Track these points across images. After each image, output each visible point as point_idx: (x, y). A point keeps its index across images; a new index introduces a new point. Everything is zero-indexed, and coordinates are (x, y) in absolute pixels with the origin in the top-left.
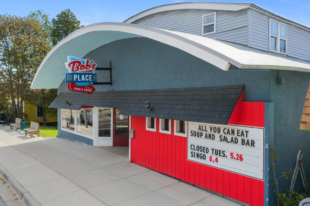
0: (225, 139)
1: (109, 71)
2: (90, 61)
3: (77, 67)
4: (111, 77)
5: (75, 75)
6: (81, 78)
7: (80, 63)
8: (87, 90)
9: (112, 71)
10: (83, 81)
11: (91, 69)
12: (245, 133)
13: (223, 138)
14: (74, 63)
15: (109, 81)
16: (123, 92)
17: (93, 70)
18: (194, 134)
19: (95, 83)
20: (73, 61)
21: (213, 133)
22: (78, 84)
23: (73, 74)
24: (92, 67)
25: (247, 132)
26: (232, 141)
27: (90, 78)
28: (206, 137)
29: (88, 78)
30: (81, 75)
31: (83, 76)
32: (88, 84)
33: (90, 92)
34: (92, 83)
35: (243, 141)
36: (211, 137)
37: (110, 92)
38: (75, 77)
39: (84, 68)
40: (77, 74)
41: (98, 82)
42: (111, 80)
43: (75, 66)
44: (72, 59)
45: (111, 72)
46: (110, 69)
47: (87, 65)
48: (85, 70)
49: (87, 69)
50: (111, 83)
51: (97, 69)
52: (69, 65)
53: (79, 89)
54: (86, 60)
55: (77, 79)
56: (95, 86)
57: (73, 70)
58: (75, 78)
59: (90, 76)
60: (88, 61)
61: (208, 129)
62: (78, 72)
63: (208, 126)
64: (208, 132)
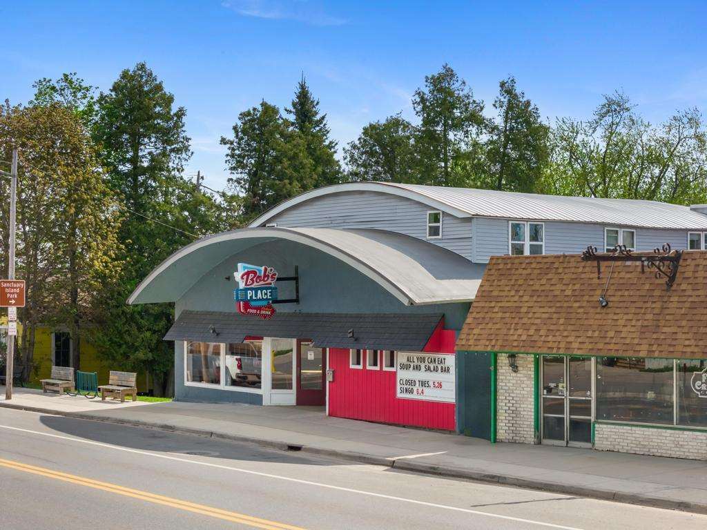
0: (429, 369)
1: (295, 281)
2: (269, 269)
3: (252, 279)
4: (297, 292)
5: (248, 292)
6: (256, 296)
7: (254, 273)
8: (264, 312)
9: (299, 281)
10: (260, 300)
11: (269, 281)
12: (443, 361)
13: (427, 368)
14: (248, 274)
15: (294, 298)
16: (317, 315)
17: (272, 282)
18: (403, 367)
19: (276, 301)
20: (246, 270)
21: (419, 363)
22: (253, 304)
23: (246, 290)
24: (272, 277)
25: (444, 359)
26: (434, 370)
27: (269, 294)
28: (414, 369)
29: (266, 294)
30: (256, 290)
31: (259, 291)
32: (265, 303)
33: (269, 315)
34: (271, 302)
35: (442, 368)
36: (417, 368)
37: (294, 315)
38: (250, 293)
39: (260, 281)
40: (251, 289)
41: (279, 299)
42: (298, 296)
43: (250, 278)
44: (245, 268)
45: (297, 283)
46: (296, 279)
47: (265, 276)
48: (262, 282)
49: (264, 280)
50: (297, 301)
51: (279, 279)
52: (242, 278)
53: (255, 311)
54: (263, 267)
55: (251, 297)
56: (275, 306)
57: (246, 284)
58: (249, 295)
59: (268, 291)
60: (266, 270)
61: (415, 360)
62: (252, 286)
63: (415, 355)
64: (416, 363)
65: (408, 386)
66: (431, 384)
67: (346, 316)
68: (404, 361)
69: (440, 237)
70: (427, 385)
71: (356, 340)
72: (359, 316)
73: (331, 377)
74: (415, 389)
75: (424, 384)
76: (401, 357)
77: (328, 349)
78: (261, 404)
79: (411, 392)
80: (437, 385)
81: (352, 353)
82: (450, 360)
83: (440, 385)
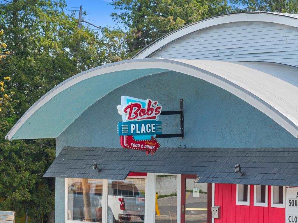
1: (179, 116)
2: (153, 102)
3: (136, 113)
4: (182, 125)
7: (138, 106)
15: (179, 132)
16: (203, 150)
18: (292, 203)
29: (150, 128)
31: (143, 125)
32: (148, 137)
33: (152, 150)
34: (155, 136)
38: (133, 127)
39: (144, 114)
40: (135, 123)
42: (182, 131)
43: (133, 111)
44: (128, 101)
45: (182, 117)
46: (181, 113)
47: (149, 109)
48: (146, 116)
49: (148, 114)
50: (181, 135)
51: (163, 113)
52: (125, 111)
53: (138, 146)
54: (147, 102)
55: (135, 131)
57: (129, 118)
58: (132, 129)
59: (152, 125)
60: (150, 103)
62: (136, 120)
67: (233, 151)
68: (295, 197)
71: (242, 175)
72: (246, 151)
73: (217, 214)
76: (290, 193)
77: (213, 185)
81: (239, 188)
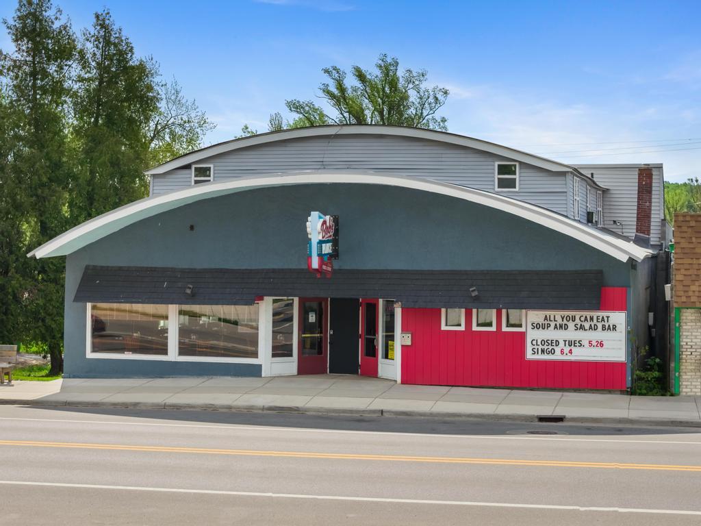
0: (582, 327)
2: (331, 219)
3: (325, 231)
7: (325, 223)
8: (328, 268)
12: (606, 319)
13: (579, 326)
18: (537, 326)
21: (565, 322)
23: (321, 243)
25: (608, 317)
26: (591, 328)
28: (555, 328)
35: (604, 327)
36: (562, 327)
43: (324, 228)
47: (330, 226)
49: (329, 233)
57: (322, 236)
61: (558, 318)
62: (325, 239)
63: (558, 315)
64: (559, 321)
65: (545, 347)
66: (585, 343)
68: (541, 321)
69: (517, 189)
70: (578, 344)
73: (409, 340)
74: (558, 350)
75: (571, 343)
76: (536, 316)
78: (260, 376)
79: (553, 352)
80: (594, 343)
82: (619, 318)
83: (602, 345)
